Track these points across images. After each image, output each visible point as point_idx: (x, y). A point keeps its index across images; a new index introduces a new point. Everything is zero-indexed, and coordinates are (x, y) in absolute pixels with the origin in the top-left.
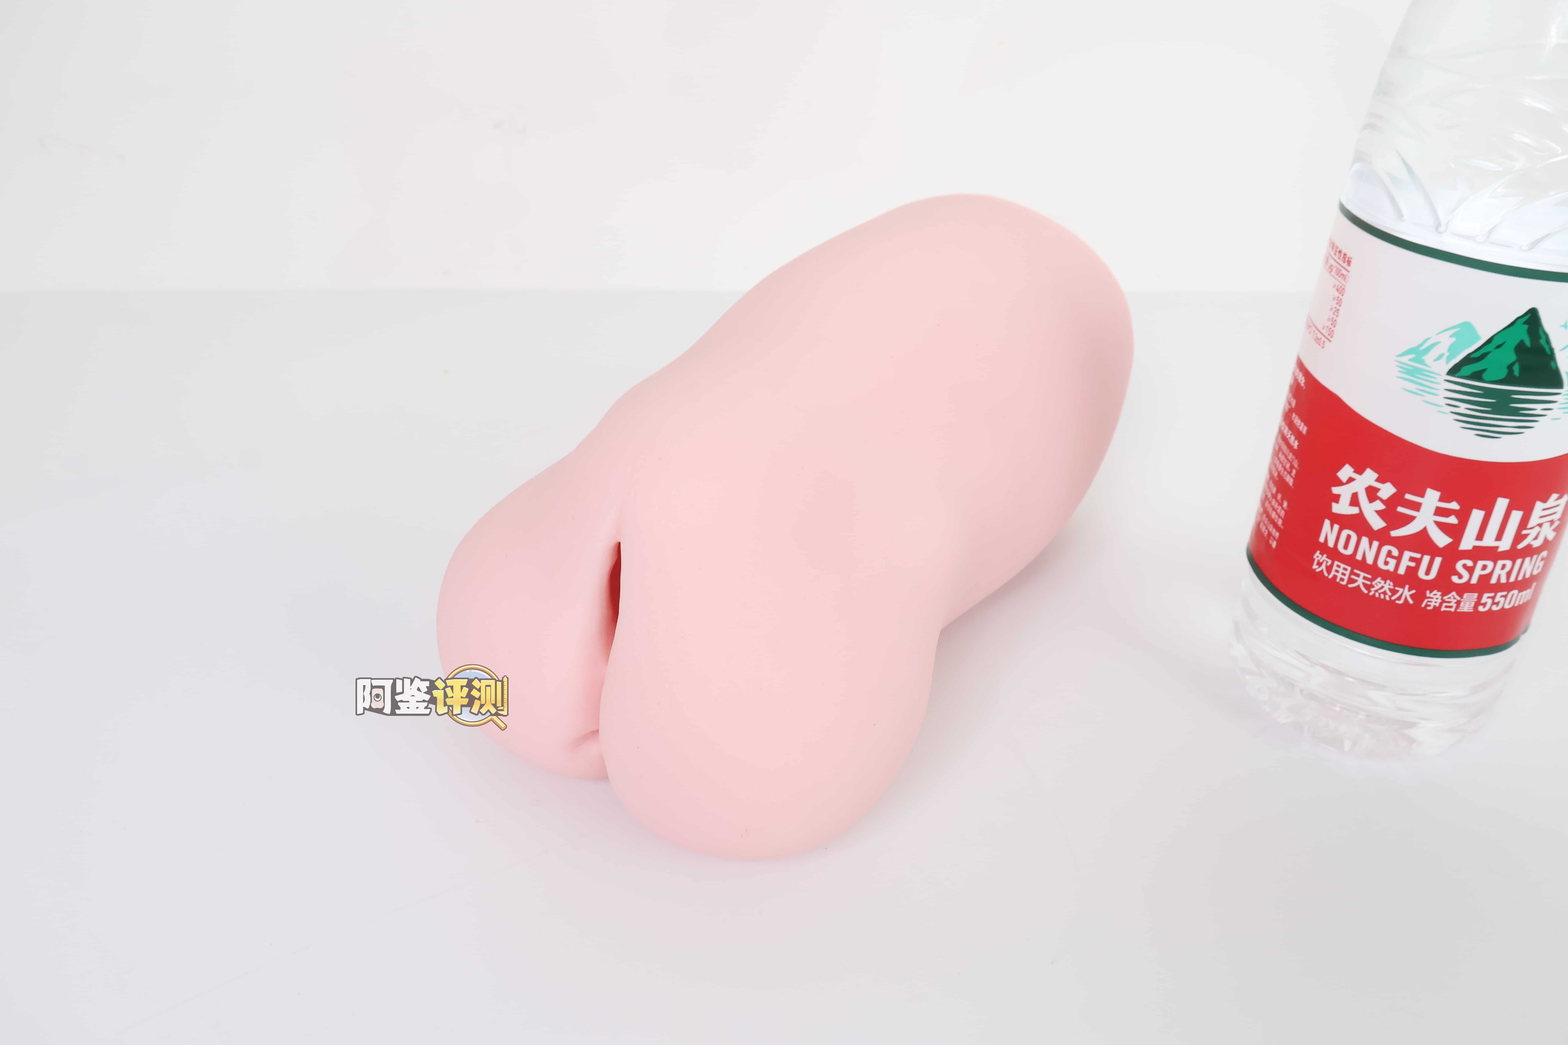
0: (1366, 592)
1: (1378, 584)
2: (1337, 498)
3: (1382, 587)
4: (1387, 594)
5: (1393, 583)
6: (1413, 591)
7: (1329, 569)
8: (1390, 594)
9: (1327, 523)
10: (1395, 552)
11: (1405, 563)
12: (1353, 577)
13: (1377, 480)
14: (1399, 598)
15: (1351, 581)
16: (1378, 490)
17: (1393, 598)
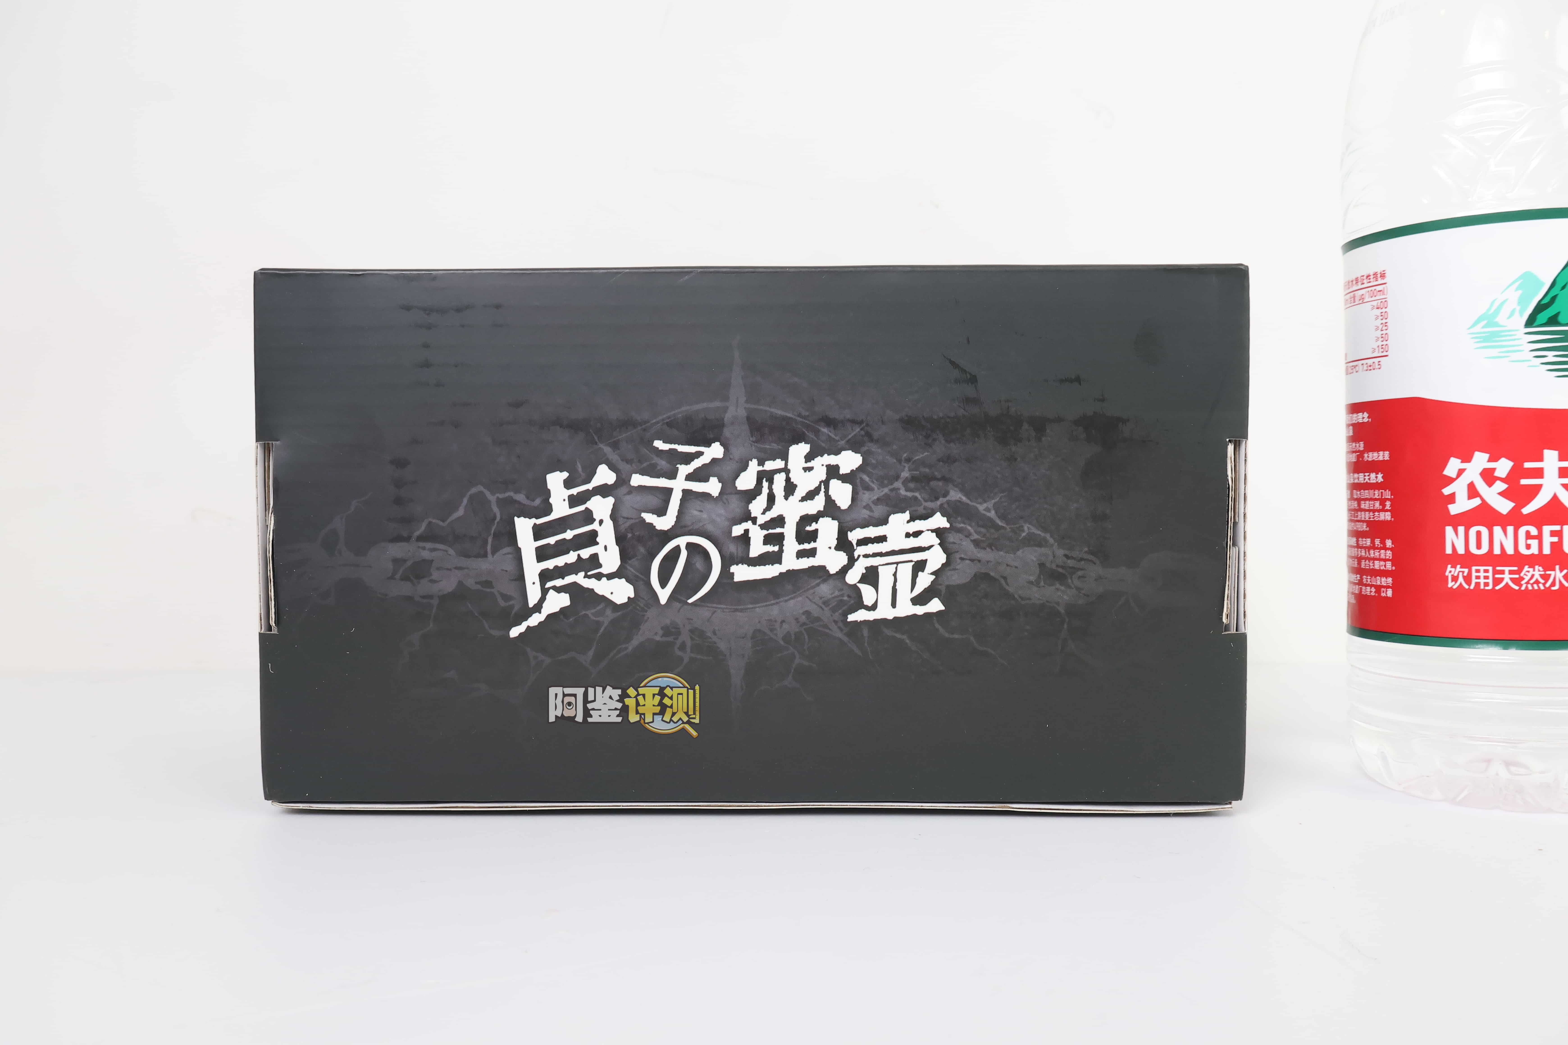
0: (1517, 588)
1: (1527, 573)
2: (1452, 498)
3: (1533, 576)
4: (1540, 583)
5: (1543, 568)
6: (1565, 571)
7: (1468, 579)
8: (1543, 581)
9: (1449, 530)
10: (1534, 531)
11: (1548, 540)
12: (1497, 576)
13: (1490, 460)
14: (1553, 584)
15: (1497, 581)
16: (1494, 470)
17: (1548, 585)
